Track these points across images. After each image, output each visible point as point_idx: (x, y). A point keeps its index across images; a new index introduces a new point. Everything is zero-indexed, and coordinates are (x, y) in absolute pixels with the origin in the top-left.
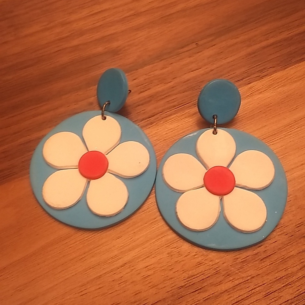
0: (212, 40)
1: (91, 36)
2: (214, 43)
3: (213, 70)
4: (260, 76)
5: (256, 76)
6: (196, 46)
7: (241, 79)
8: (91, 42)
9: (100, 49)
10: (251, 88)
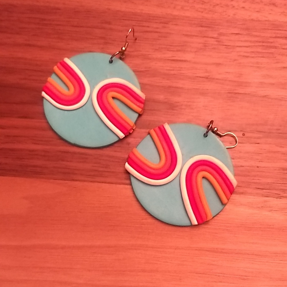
0: (259, 138)
1: (161, 81)
2: (258, 141)
3: (243, 166)
4: (279, 195)
5: (277, 193)
6: (241, 135)
7: (261, 188)
8: (159, 86)
9: (161, 97)
10: (265, 201)
